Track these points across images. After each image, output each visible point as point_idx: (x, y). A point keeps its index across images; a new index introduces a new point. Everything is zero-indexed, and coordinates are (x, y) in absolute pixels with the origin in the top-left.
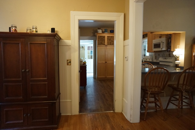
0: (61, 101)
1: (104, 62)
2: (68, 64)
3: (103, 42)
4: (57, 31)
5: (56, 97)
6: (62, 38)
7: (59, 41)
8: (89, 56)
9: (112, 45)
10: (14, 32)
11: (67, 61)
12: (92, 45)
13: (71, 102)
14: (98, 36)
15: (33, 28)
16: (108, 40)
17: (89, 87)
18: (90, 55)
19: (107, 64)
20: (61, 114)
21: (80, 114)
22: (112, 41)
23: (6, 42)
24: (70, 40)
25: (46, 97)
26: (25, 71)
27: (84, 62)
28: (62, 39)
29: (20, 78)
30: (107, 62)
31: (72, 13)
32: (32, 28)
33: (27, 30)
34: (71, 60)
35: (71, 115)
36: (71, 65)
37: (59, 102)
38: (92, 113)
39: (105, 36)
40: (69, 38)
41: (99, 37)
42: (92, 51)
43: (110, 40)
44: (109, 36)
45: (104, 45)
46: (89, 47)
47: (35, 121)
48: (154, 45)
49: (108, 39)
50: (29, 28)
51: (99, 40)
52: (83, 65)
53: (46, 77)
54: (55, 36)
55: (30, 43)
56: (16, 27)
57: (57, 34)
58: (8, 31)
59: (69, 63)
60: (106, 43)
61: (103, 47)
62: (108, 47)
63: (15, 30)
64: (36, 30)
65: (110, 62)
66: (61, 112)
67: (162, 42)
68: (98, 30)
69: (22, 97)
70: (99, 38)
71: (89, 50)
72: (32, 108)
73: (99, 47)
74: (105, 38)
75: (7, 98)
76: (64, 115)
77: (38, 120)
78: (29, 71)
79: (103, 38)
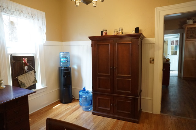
0: (142, 98)
1: (194, 59)
2: (151, 63)
4: (140, 30)
5: (138, 94)
6: (145, 36)
7: (142, 40)
8: (172, 52)
10: (105, 35)
11: (150, 59)
12: (178, 39)
13: (153, 100)
14: (188, 28)
15: (120, 30)
17: (172, 87)
18: (174, 50)
20: (141, 110)
21: (162, 114)
23: (100, 44)
24: (154, 37)
25: (130, 92)
26: (113, 67)
27: (166, 60)
28: (146, 38)
29: (109, 73)
31: (157, 9)
32: (118, 30)
33: (114, 32)
34: (154, 58)
35: (152, 113)
36: (154, 63)
37: (141, 98)
38: (176, 116)
40: (153, 36)
42: (176, 47)
46: (173, 42)
47: (120, 111)
50: (116, 30)
51: (187, 33)
52: (166, 62)
53: (130, 74)
54: (139, 36)
55: (118, 44)
56: (106, 31)
57: (141, 34)
58: (100, 35)
59: (152, 61)
61: (193, 41)
63: (106, 33)
64: (122, 31)
66: (142, 108)
68: (188, 21)
69: (109, 90)
70: (188, 30)
71: (173, 45)
72: (117, 100)
73: (187, 41)
75: (99, 89)
76: (144, 112)
77: (122, 111)
78: (116, 68)
79: (195, 30)
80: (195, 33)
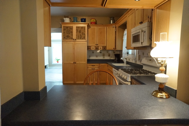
1: (72, 62)
3: (70, 35)
9: (82, 39)
16: (77, 32)
19: (76, 64)
22: (83, 34)
30: (77, 62)
39: (72, 27)
41: (65, 28)
43: (80, 32)
49: (77, 30)
51: (64, 33)
60: (74, 36)
62: (77, 42)
65: (81, 62)
67: (142, 31)
73: (64, 42)
74: (72, 29)
79: (71, 29)
80: (71, 33)
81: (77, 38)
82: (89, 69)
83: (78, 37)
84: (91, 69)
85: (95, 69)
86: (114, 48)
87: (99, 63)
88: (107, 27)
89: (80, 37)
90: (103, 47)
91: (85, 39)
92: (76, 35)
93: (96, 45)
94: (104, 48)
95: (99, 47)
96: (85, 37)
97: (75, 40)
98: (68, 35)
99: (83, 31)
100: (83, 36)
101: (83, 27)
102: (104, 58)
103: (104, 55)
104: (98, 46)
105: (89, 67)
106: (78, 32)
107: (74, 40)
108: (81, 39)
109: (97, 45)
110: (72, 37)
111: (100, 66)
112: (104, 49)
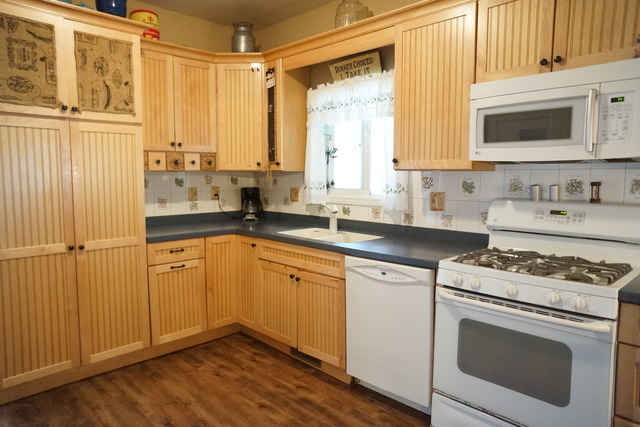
1: (61, 247)
3: (37, 78)
9: (117, 110)
19: (82, 257)
22: (118, 81)
30: (89, 245)
39: (50, 28)
43: (100, 68)
44: (90, 38)
45: (51, 100)
48: (487, 118)
49: (82, 56)
60: (67, 91)
61: (37, 122)
62: (83, 126)
65: (106, 243)
74: (50, 40)
79: (39, 43)
80: (40, 66)
81: (81, 99)
82: (160, 269)
83: (88, 96)
84: (167, 268)
85: (188, 264)
86: (259, 164)
87: (205, 235)
88: (221, 67)
89: (103, 96)
90: (202, 155)
91: (131, 112)
92: (80, 86)
93: (171, 149)
94: (210, 163)
95: (188, 158)
96: (129, 101)
97: (74, 110)
98: (21, 73)
99: (119, 67)
100: (119, 94)
101: (117, 41)
102: (194, 206)
103: (193, 195)
104: (182, 154)
105: (160, 258)
106: (90, 66)
107: (68, 113)
108: (111, 108)
109: (178, 149)
110: (51, 93)
111: (209, 246)
112: (206, 166)
